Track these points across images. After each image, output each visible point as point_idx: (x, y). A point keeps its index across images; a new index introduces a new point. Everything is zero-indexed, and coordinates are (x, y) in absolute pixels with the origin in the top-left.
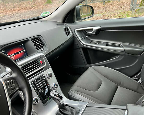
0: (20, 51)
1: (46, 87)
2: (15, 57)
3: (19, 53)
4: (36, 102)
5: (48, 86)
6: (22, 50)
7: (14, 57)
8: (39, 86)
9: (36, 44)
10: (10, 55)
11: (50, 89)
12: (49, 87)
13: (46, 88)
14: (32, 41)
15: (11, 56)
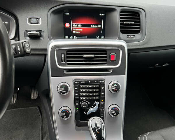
0: (95, 25)
1: (97, 103)
2: (82, 30)
3: (92, 26)
4: (64, 116)
5: (102, 103)
6: (99, 25)
7: (80, 30)
8: (84, 94)
9: (125, 23)
10: (76, 24)
11: (102, 110)
12: (101, 106)
13: (95, 105)
14: (120, 15)
15: (76, 26)
